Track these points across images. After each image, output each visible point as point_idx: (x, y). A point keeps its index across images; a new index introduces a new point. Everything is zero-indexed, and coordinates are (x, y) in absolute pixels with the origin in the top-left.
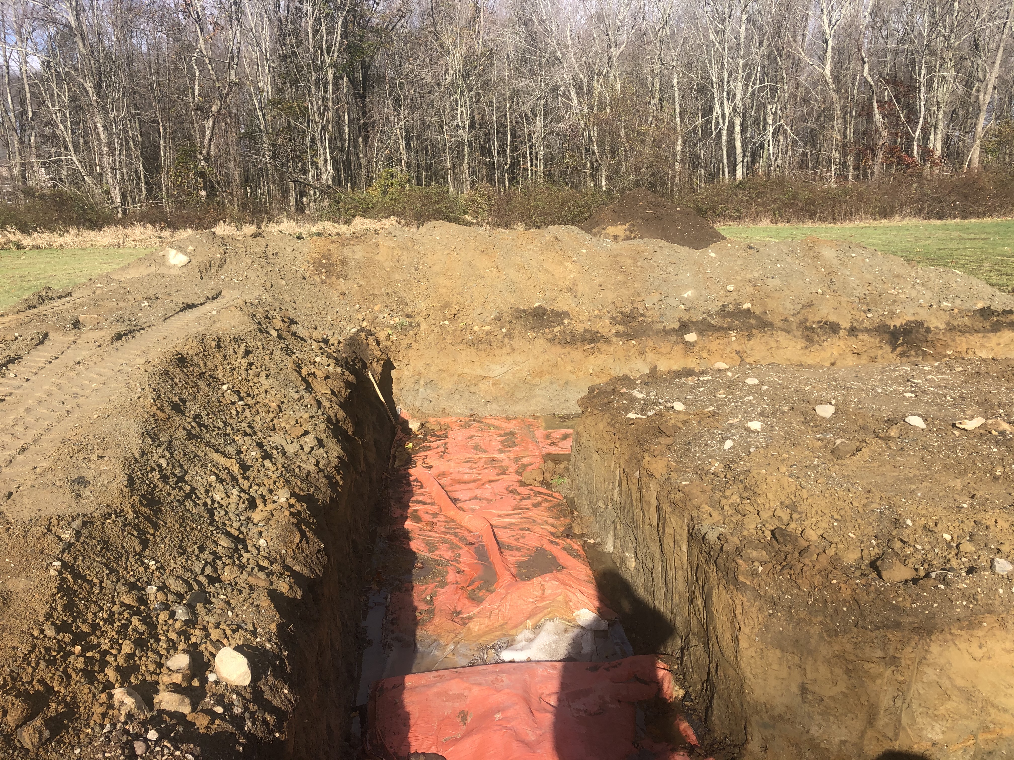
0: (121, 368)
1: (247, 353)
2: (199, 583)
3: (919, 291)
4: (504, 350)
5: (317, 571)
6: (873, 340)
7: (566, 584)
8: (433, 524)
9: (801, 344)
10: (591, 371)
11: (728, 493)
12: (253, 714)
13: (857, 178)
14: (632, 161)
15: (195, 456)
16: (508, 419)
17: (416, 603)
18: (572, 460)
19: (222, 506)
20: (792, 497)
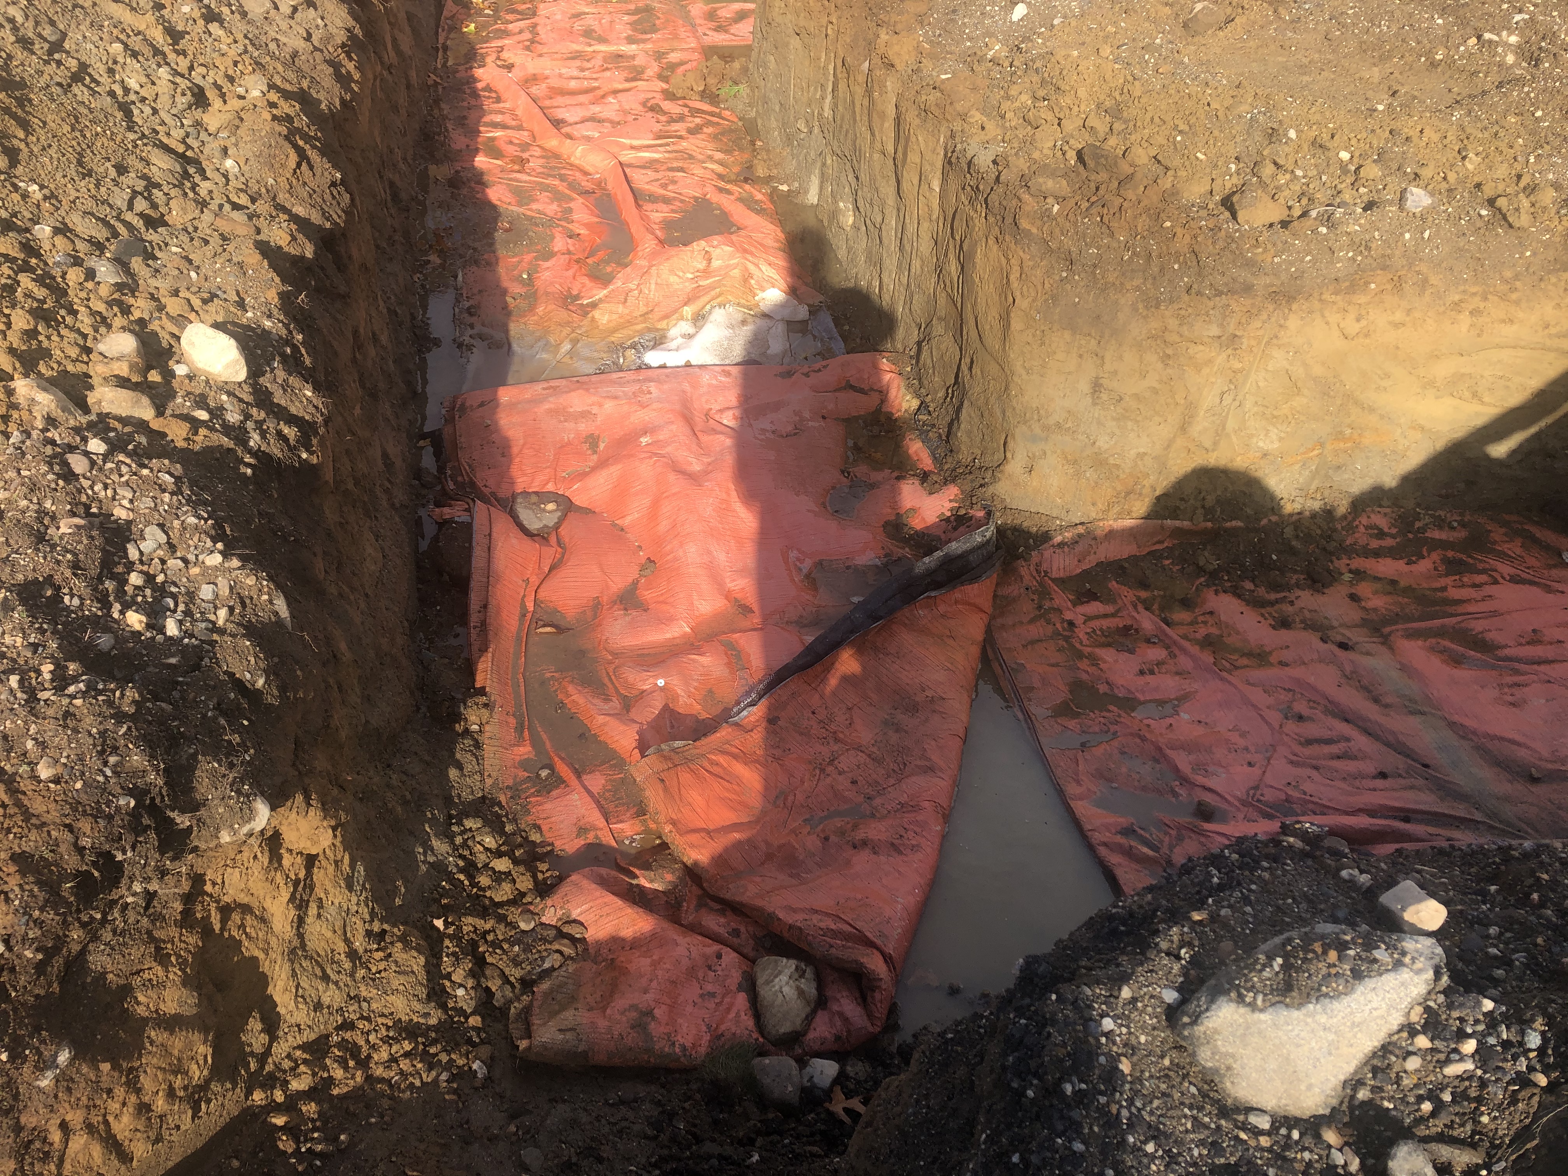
2: (128, 225)
5: (335, 216)
7: (745, 252)
8: (522, 162)
11: (1014, 91)
12: (259, 424)
17: (506, 283)
18: (754, 54)
19: (143, 100)
20: (1117, 94)
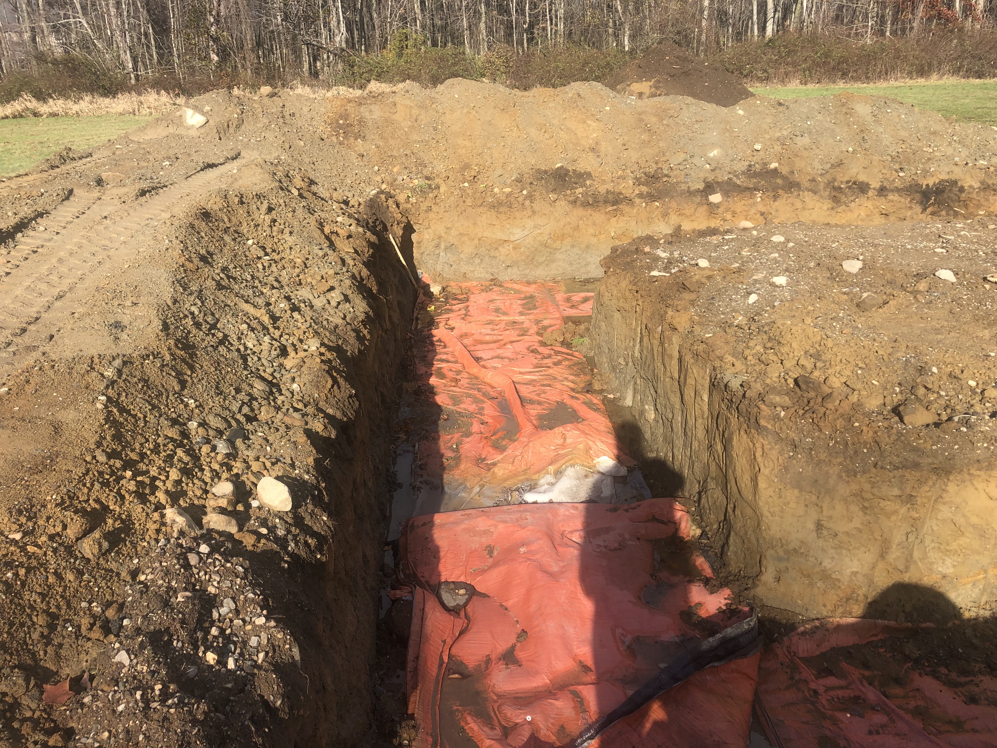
0: (147, 222)
1: (270, 210)
2: (237, 421)
3: (955, 149)
4: (525, 213)
5: (349, 414)
6: (903, 200)
7: (587, 434)
8: (456, 381)
9: (827, 204)
10: (613, 234)
11: (752, 344)
12: (295, 536)
13: (894, 33)
14: (657, 18)
15: (226, 305)
16: (529, 283)
17: (443, 450)
18: (593, 321)
19: (254, 353)
20: (817, 346)
